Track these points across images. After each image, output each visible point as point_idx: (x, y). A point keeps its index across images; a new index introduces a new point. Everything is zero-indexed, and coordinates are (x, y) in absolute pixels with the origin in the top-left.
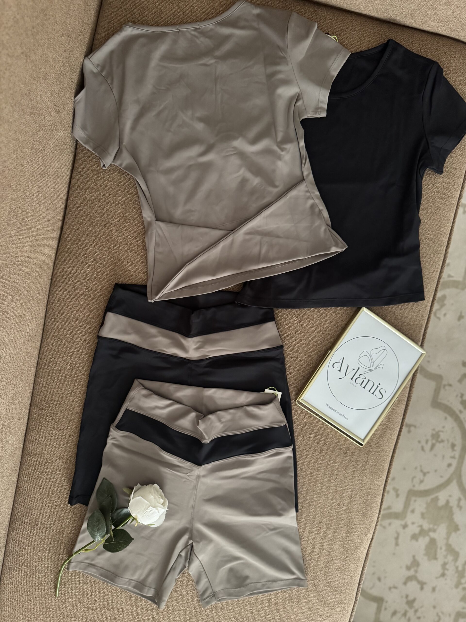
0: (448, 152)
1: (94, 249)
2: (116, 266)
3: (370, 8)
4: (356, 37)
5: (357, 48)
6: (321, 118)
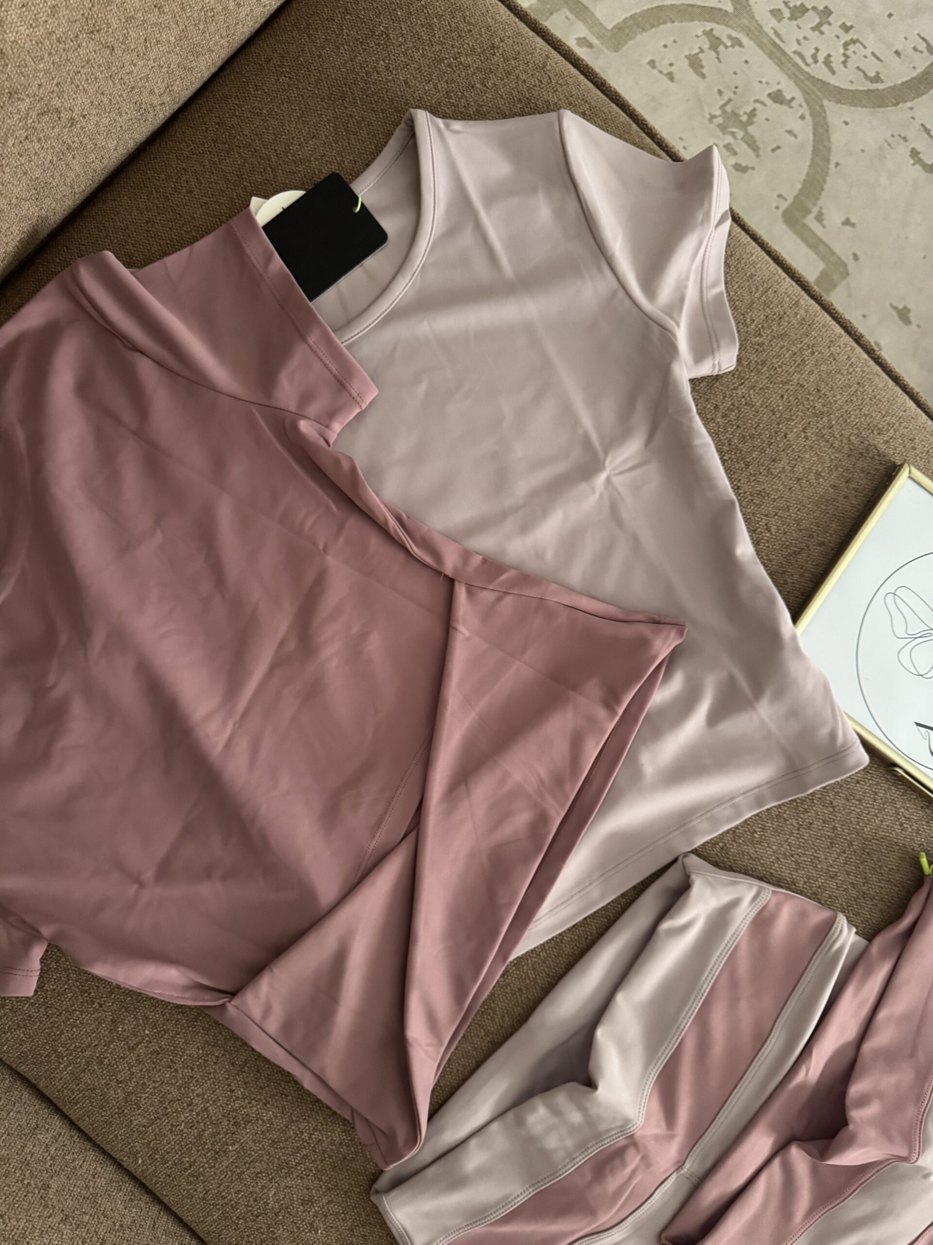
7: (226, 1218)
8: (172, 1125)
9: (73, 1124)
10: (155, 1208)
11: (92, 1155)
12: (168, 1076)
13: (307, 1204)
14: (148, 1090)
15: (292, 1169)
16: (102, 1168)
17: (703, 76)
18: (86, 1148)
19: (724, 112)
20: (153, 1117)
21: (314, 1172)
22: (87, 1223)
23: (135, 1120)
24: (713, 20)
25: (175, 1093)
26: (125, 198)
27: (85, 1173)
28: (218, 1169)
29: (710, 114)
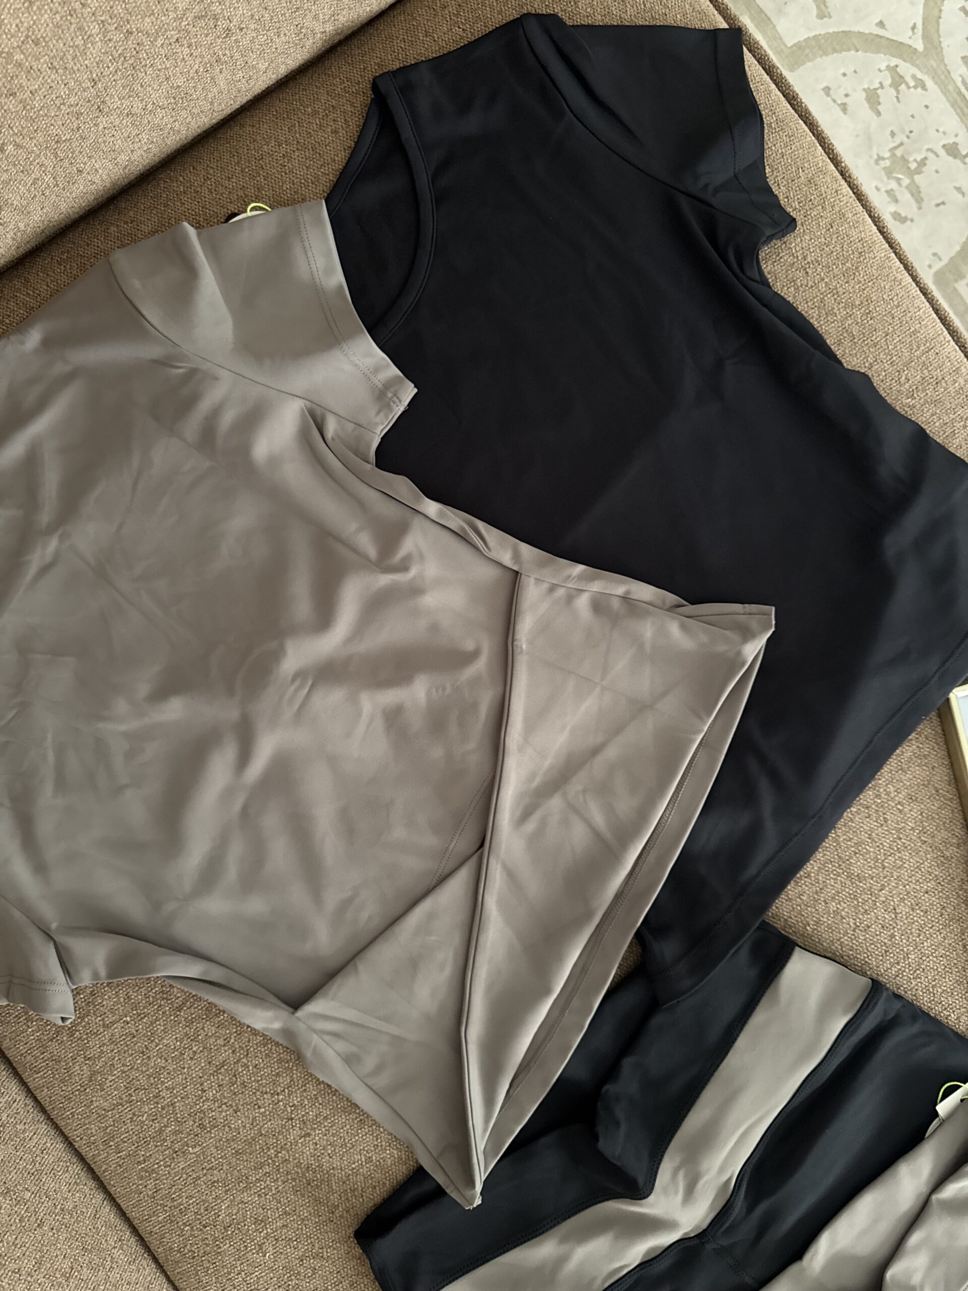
0: (758, 165)
1: (231, 1201)
2: (314, 1190)
3: (262, 66)
4: (298, 156)
5: (325, 174)
6: (409, 405)
7: (172, 1221)
8: (134, 1114)
9: (30, 1093)
10: (99, 1197)
11: (44, 1127)
12: (139, 1062)
13: (260, 1224)
14: (116, 1072)
15: (251, 1185)
16: (52, 1144)
17: (879, 114)
18: (39, 1120)
19: (893, 155)
20: (115, 1102)
21: (274, 1192)
22: (28, 1201)
23: (96, 1101)
24: (900, 56)
25: (143, 1081)
26: (265, 126)
27: (34, 1147)
28: (173, 1169)
29: (878, 155)
